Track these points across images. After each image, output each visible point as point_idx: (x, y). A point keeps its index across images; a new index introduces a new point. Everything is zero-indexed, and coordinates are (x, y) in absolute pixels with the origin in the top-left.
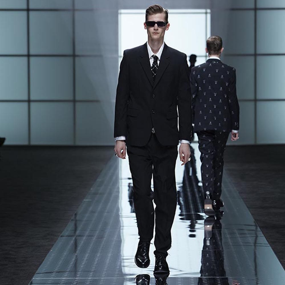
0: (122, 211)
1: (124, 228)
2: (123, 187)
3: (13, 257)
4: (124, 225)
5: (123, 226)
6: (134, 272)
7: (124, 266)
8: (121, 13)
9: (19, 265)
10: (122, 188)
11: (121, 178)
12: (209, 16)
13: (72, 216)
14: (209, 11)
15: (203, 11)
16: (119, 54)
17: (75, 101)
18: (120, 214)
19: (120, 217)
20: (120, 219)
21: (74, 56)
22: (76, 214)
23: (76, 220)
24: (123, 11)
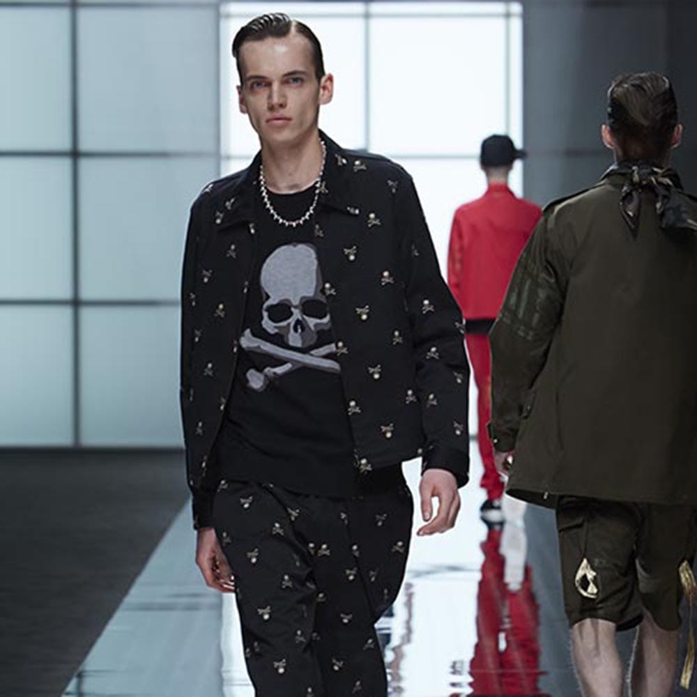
8: (228, 16)
13: (68, 680)
14: (516, 8)
15: (499, 8)
16: (223, 151)
17: (76, 303)
18: (224, 675)
19: (225, 683)
20: (225, 689)
21: (75, 154)
22: (80, 676)
23: (80, 695)
24: (234, 8)
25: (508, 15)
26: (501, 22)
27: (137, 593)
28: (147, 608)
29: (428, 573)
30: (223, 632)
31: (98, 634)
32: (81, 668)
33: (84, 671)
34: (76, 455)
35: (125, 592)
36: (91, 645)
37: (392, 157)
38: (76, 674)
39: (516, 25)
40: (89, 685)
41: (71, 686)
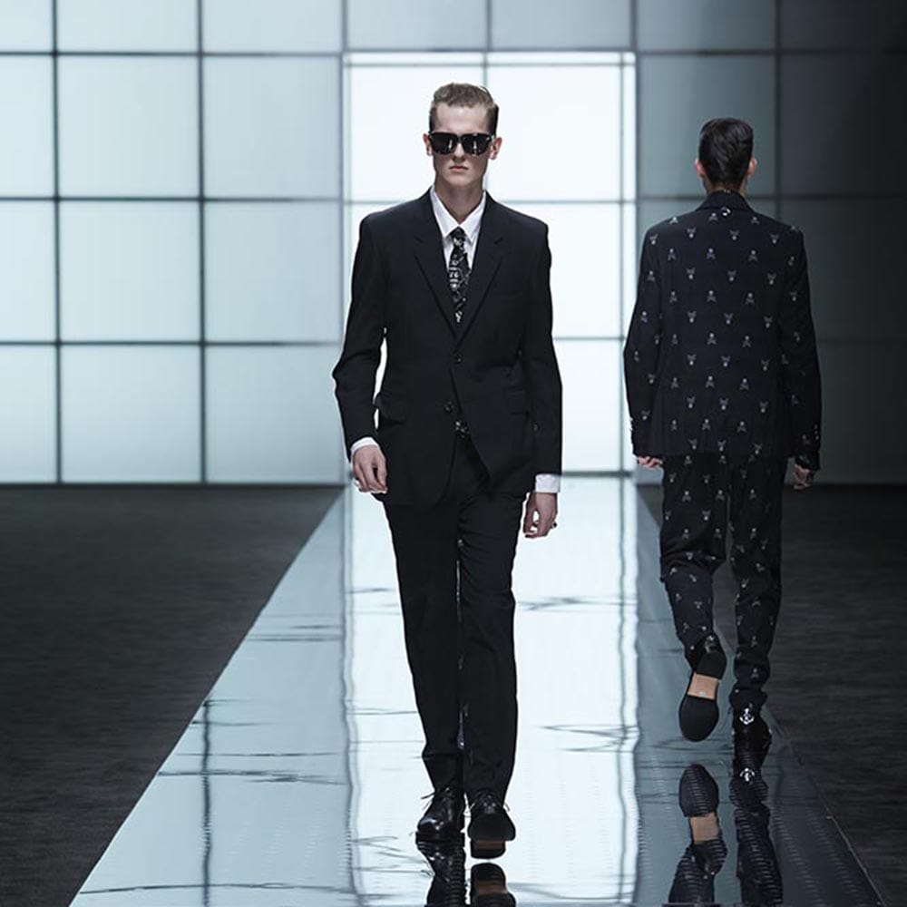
0: (352, 695)
1: (361, 747)
2: (356, 617)
3: (7, 839)
4: (361, 738)
5: (357, 742)
6: (391, 888)
7: (359, 869)
8: (350, 65)
9: (24, 865)
10: (352, 620)
11: (352, 587)
12: (630, 73)
13: (196, 709)
14: (631, 57)
15: (613, 57)
16: (346, 196)
17: (203, 344)
18: (348, 704)
19: (349, 712)
20: (349, 718)
21: (202, 200)
22: (206, 705)
23: (207, 723)
24: (356, 58)
25: (622, 65)
26: (616, 70)
27: (263, 625)
29: (545, 605)
31: (225, 665)
32: (207, 698)
33: (211, 701)
34: (203, 491)
36: (217, 676)
37: (506, 202)
38: (203, 703)
40: (215, 714)
41: (199, 716)
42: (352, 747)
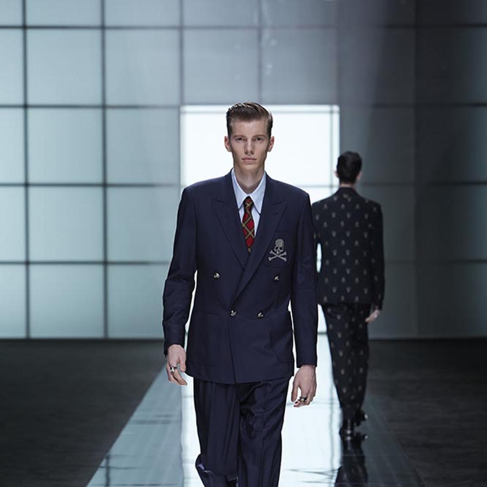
1: (191, 481)
4: (191, 476)
5: (188, 478)
8: (185, 113)
11: (185, 395)
13: (101, 460)
14: (336, 108)
15: (326, 108)
16: (182, 183)
17: (105, 263)
18: (183, 458)
19: (183, 462)
20: (183, 465)
21: (105, 185)
22: (108, 458)
23: (108, 468)
24: (188, 108)
25: (332, 112)
26: (328, 116)
27: (138, 415)
28: (142, 422)
30: (182, 435)
31: (117, 436)
32: (108, 454)
33: (109, 456)
34: (105, 343)
35: (131, 414)
36: (113, 442)
38: (105, 457)
39: (336, 118)
40: (113, 463)
41: (103, 463)
42: (185, 481)
